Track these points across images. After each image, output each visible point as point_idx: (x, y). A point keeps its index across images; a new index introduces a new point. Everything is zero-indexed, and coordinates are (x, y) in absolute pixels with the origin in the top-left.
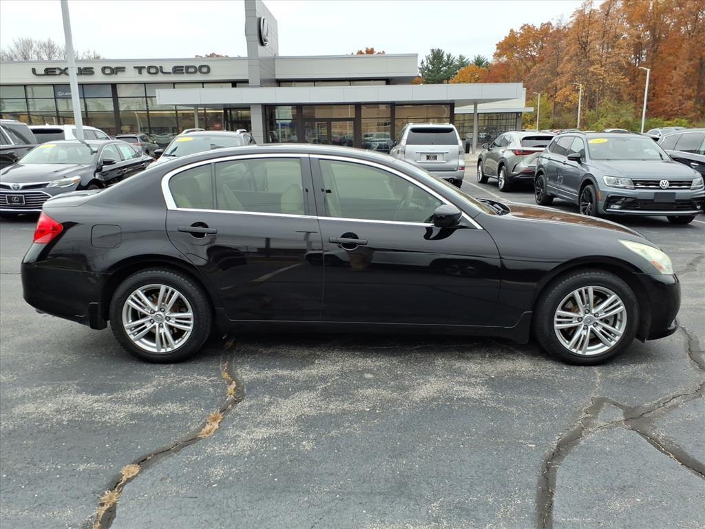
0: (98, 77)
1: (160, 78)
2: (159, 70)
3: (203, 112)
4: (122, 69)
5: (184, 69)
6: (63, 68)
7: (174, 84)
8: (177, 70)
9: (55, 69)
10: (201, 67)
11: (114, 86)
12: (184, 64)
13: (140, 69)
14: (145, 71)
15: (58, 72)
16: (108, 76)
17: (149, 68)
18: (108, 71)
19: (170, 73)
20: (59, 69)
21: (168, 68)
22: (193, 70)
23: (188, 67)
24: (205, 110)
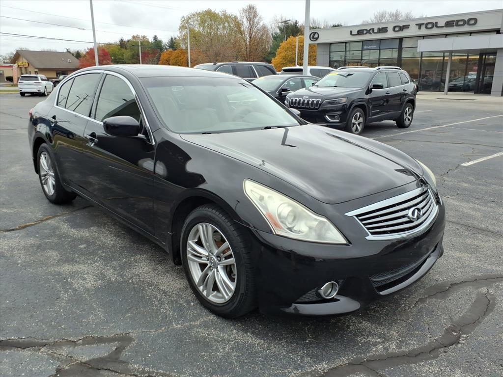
0: (390, 34)
1: (435, 31)
2: (435, 25)
3: (466, 57)
4: (407, 27)
5: (455, 23)
6: (368, 29)
7: (446, 35)
8: (449, 24)
9: (364, 30)
10: (470, 20)
11: (401, 40)
12: (455, 19)
13: (420, 26)
14: (423, 27)
15: (365, 32)
16: (397, 33)
17: (427, 24)
18: (397, 29)
19: (443, 27)
20: (366, 30)
21: (442, 23)
22: (461, 23)
23: (458, 21)
24: (468, 56)
